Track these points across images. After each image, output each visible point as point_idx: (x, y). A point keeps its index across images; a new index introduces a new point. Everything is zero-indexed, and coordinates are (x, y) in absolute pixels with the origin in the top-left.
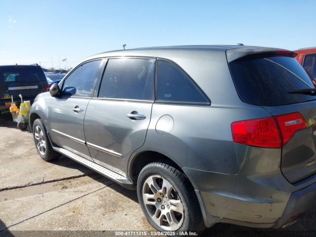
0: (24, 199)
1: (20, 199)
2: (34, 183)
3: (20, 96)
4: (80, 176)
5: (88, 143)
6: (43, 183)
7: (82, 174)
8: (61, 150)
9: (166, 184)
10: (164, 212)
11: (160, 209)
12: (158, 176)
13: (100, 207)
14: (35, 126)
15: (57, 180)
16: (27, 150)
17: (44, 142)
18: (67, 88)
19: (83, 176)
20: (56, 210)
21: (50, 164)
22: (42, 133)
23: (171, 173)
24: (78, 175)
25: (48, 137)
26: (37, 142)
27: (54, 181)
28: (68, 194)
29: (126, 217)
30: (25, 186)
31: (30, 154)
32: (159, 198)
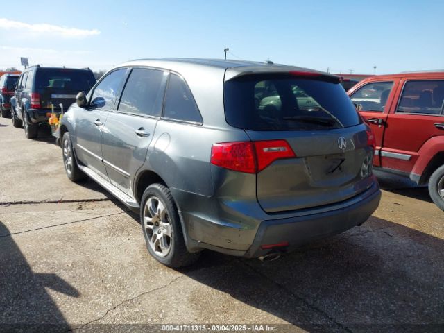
0: (34, 213)
1: (30, 213)
2: (52, 200)
3: (61, 105)
4: (101, 200)
5: (104, 161)
6: (60, 202)
7: (106, 198)
8: (85, 170)
9: (161, 206)
10: (159, 237)
11: (156, 233)
12: (155, 198)
13: (106, 230)
14: (65, 140)
15: (76, 201)
16: (56, 168)
17: (70, 159)
18: (97, 99)
19: (106, 200)
20: (62, 227)
21: (75, 185)
22: (69, 148)
23: (165, 194)
24: (99, 198)
25: (74, 154)
26: (65, 158)
27: (72, 201)
28: (80, 215)
29: (128, 241)
30: (41, 203)
31: (58, 172)
32: (157, 222)
